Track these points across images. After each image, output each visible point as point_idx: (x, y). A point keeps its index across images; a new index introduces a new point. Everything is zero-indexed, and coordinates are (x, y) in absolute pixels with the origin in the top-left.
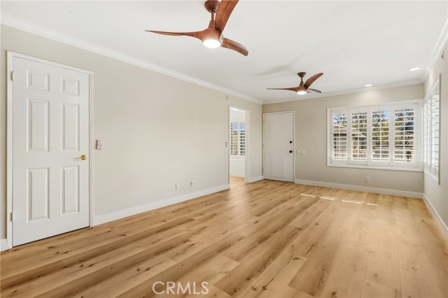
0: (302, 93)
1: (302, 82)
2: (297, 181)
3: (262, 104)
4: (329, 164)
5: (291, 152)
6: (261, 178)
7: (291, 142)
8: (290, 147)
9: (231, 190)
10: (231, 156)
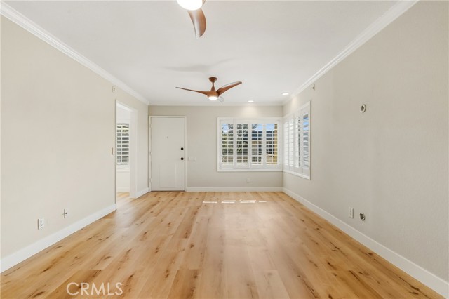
0: (213, 98)
1: (213, 88)
2: (189, 189)
3: (148, 104)
4: (219, 170)
5: (182, 159)
6: (147, 190)
7: (182, 149)
8: (182, 154)
9: (118, 213)
10: (117, 166)
